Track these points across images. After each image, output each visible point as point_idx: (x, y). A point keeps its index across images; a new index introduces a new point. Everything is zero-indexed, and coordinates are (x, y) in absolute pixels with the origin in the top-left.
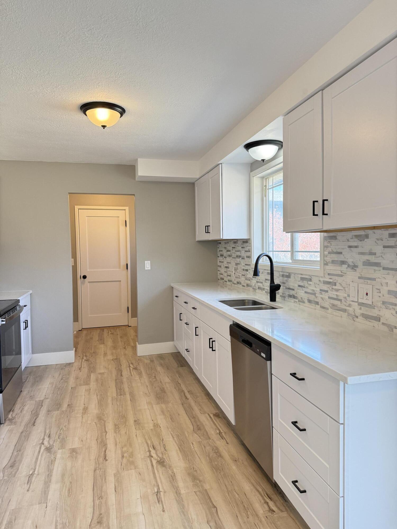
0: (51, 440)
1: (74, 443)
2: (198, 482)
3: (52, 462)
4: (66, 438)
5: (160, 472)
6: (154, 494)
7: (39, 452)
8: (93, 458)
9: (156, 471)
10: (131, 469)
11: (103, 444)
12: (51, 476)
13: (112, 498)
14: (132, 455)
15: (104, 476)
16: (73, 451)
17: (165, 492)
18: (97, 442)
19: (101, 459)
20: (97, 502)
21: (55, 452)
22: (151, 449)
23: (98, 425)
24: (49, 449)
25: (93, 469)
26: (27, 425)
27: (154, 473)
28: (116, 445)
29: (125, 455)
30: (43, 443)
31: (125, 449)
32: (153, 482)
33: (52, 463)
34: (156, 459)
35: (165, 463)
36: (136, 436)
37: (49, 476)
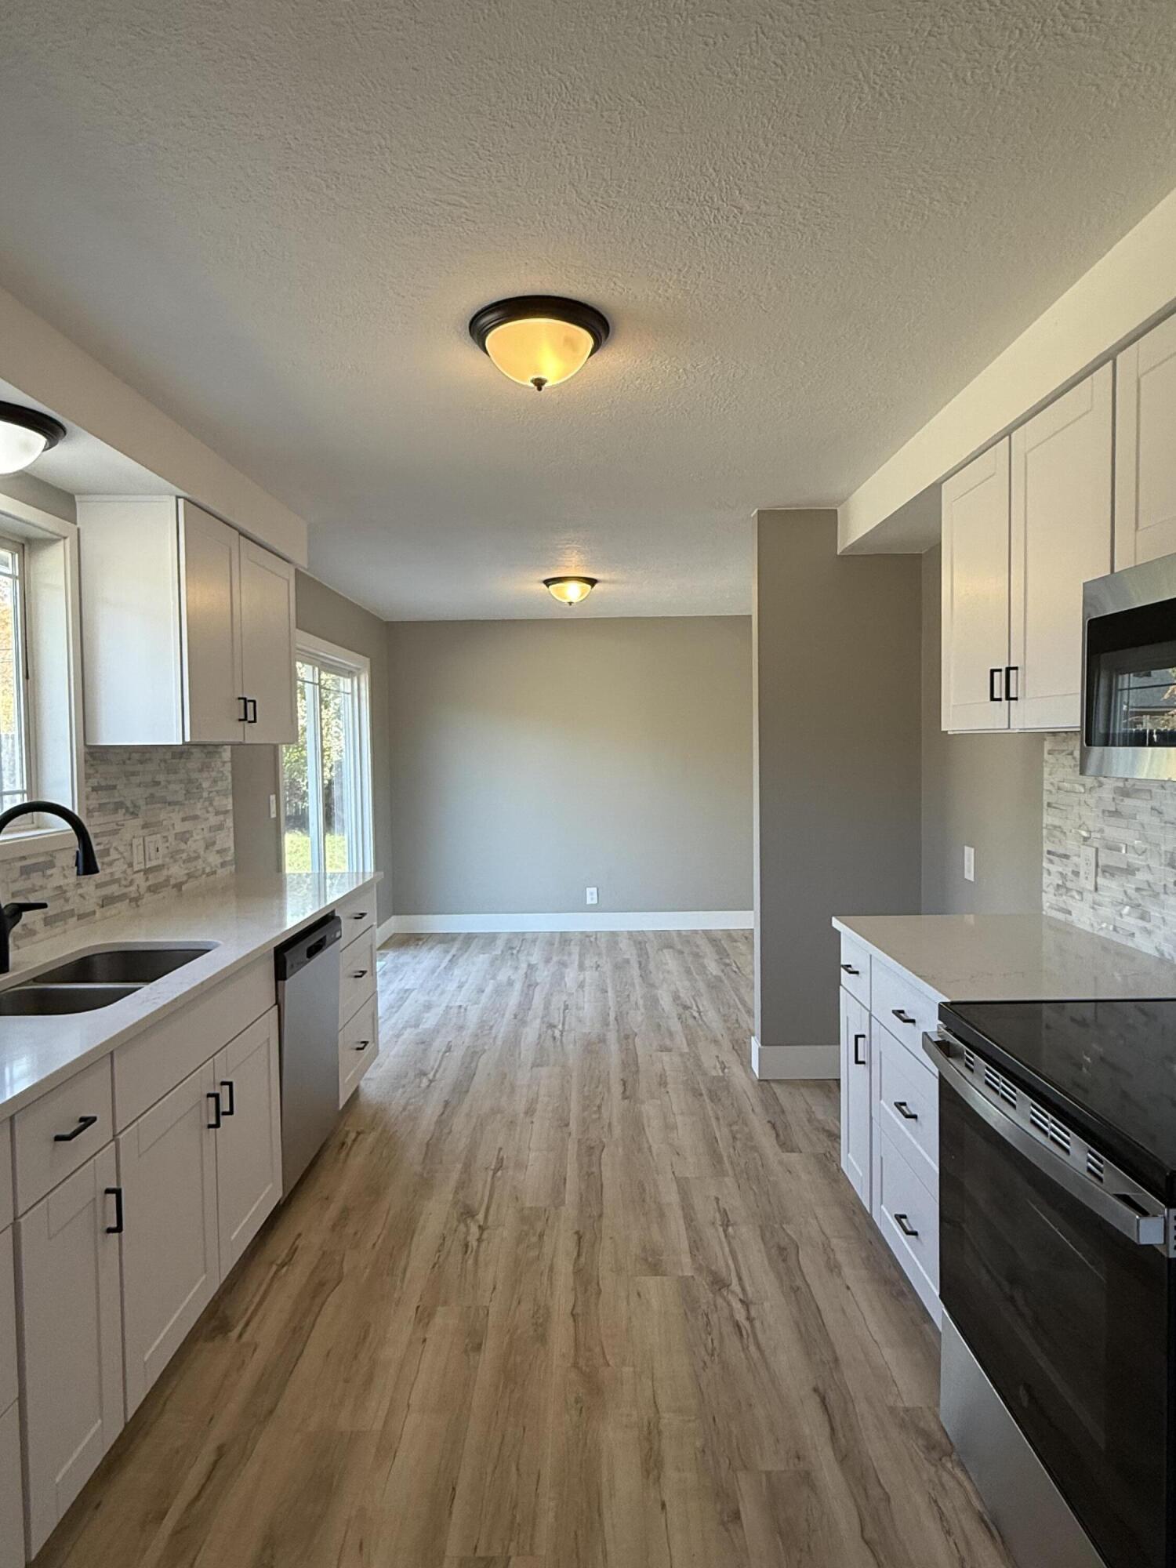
1: (660, 1292)
3: (696, 1246)
4: (686, 1314)
7: (740, 1279)
10: (531, 1208)
12: (685, 1218)
14: (521, 1237)
16: (655, 1268)
17: (486, 1169)
18: (598, 1285)
19: (588, 1236)
21: (698, 1270)
22: (475, 1244)
24: (719, 1281)
27: (491, 1196)
32: (498, 1184)
33: (696, 1243)
34: (476, 1221)
36: (494, 1288)
37: (689, 1218)
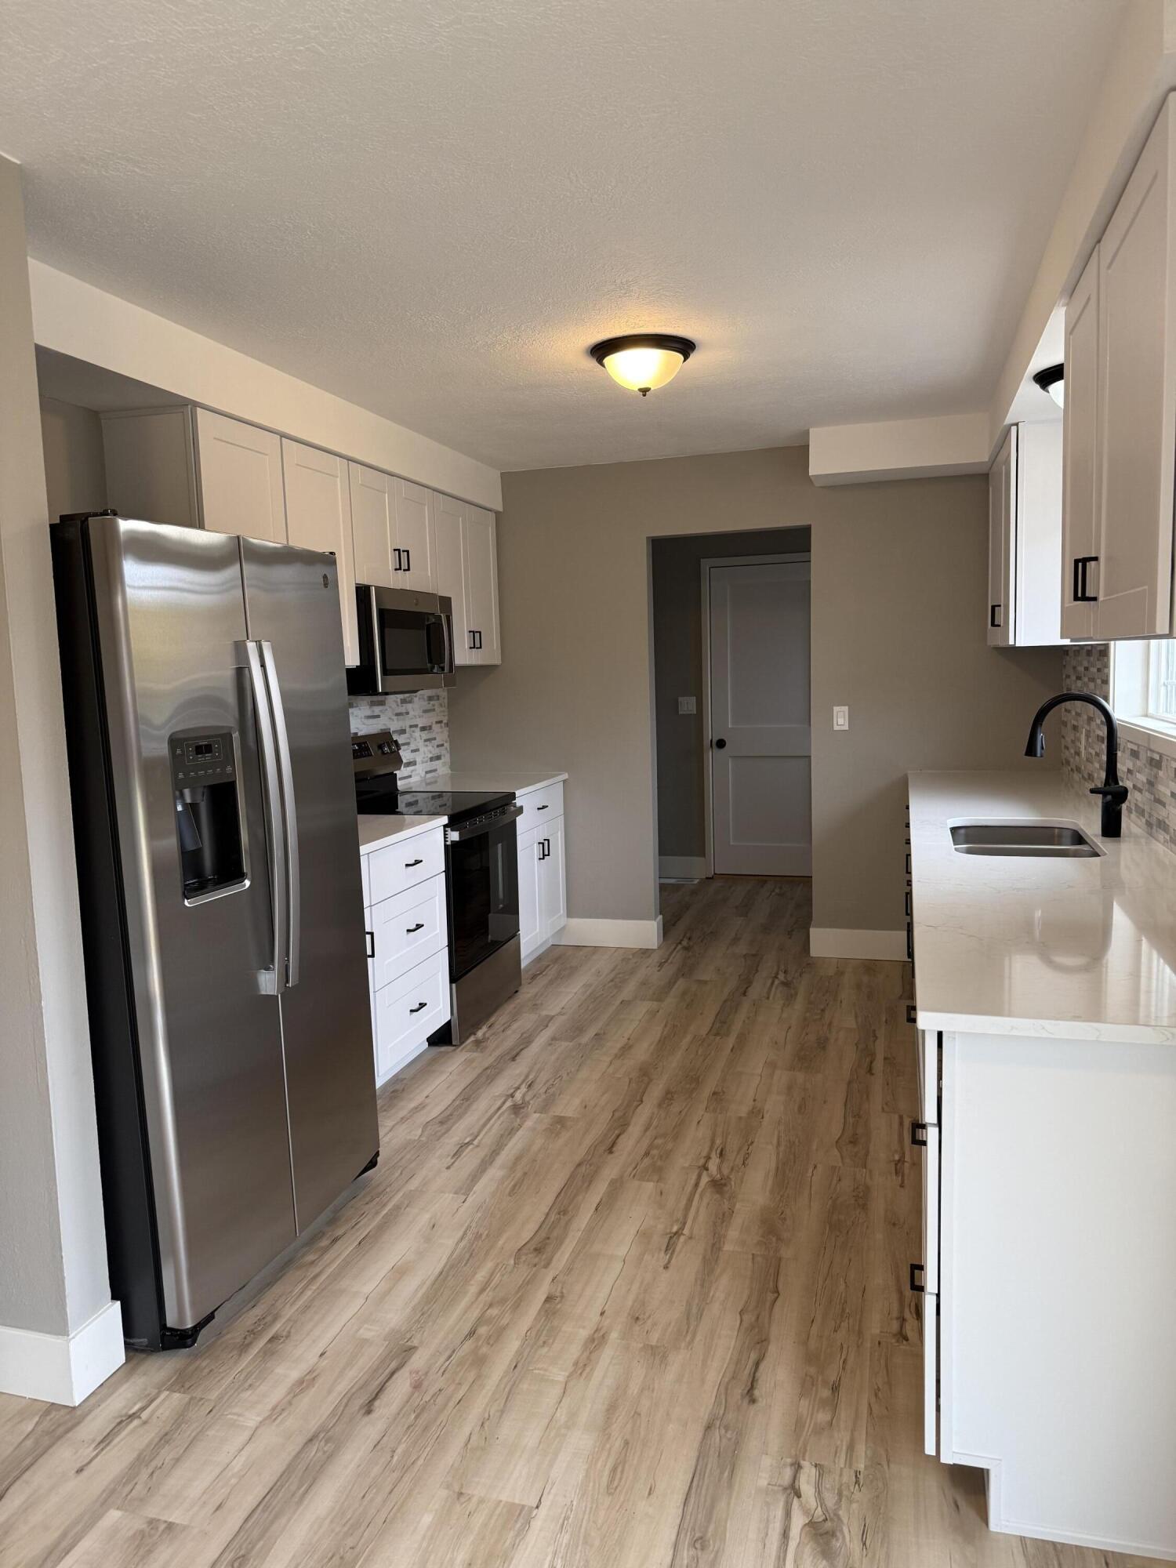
0: (530, 1093)
1: (568, 1106)
2: (774, 1239)
3: (511, 1132)
4: (559, 1095)
5: (705, 1201)
6: (667, 1234)
7: (499, 1108)
8: (588, 1141)
9: (697, 1196)
10: (649, 1181)
11: (621, 1124)
12: (498, 1154)
13: (584, 1217)
14: (667, 1155)
15: (589, 1180)
16: (561, 1121)
17: (690, 1238)
18: (613, 1115)
19: (602, 1149)
20: (553, 1217)
21: (526, 1116)
22: (713, 1155)
23: (634, 1085)
24: (517, 1109)
25: (577, 1162)
26: (501, 1057)
27: (690, 1200)
28: (647, 1130)
29: (654, 1152)
30: (512, 1096)
31: (659, 1141)
32: (679, 1215)
33: (509, 1134)
34: (710, 1176)
35: (726, 1189)
36: (699, 1122)
37: (495, 1153)
